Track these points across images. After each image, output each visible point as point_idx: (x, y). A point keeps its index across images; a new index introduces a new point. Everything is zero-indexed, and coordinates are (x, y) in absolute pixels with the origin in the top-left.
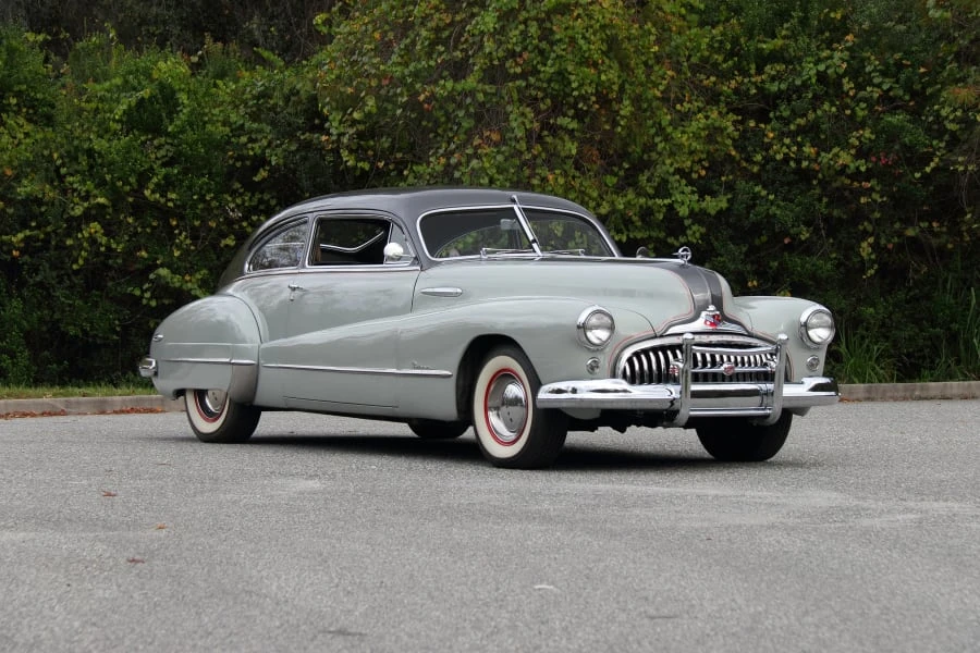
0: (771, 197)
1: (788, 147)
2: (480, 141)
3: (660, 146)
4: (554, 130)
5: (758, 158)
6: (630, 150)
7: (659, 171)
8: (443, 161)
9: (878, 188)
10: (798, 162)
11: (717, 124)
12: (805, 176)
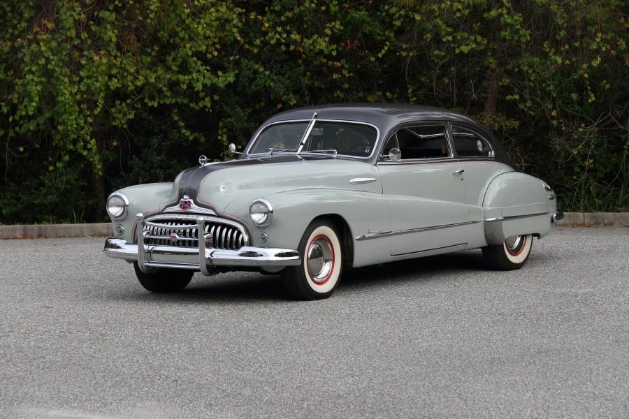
0: (267, 73)
1: (280, 34)
2: (38, 29)
3: (181, 34)
4: (99, 21)
5: (258, 42)
6: (160, 36)
7: (181, 53)
8: (9, 43)
9: (346, 66)
10: (287, 45)
11: (226, 16)
12: (293, 56)
